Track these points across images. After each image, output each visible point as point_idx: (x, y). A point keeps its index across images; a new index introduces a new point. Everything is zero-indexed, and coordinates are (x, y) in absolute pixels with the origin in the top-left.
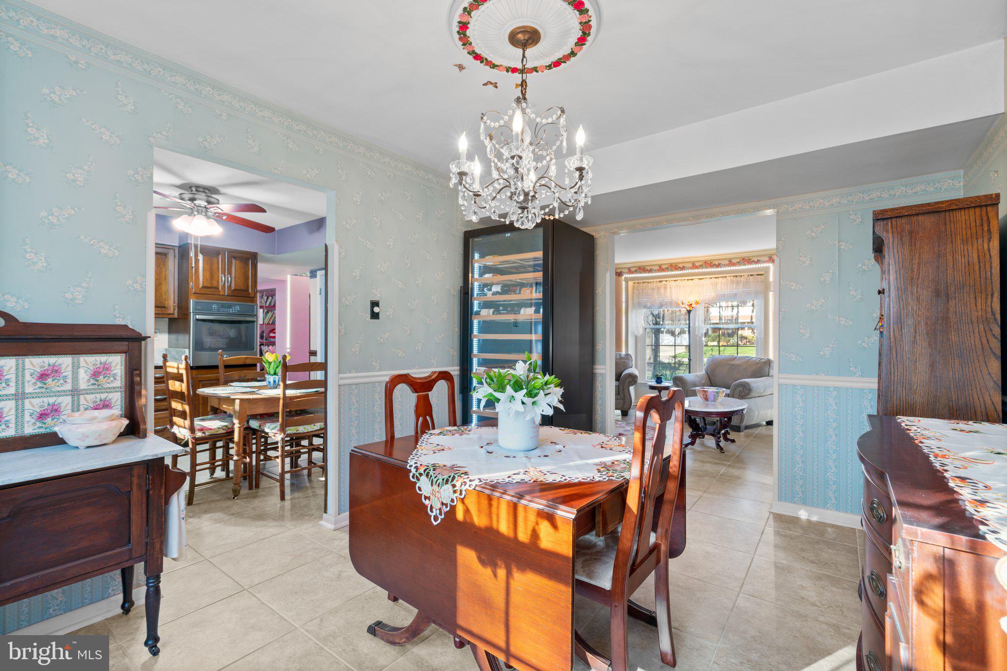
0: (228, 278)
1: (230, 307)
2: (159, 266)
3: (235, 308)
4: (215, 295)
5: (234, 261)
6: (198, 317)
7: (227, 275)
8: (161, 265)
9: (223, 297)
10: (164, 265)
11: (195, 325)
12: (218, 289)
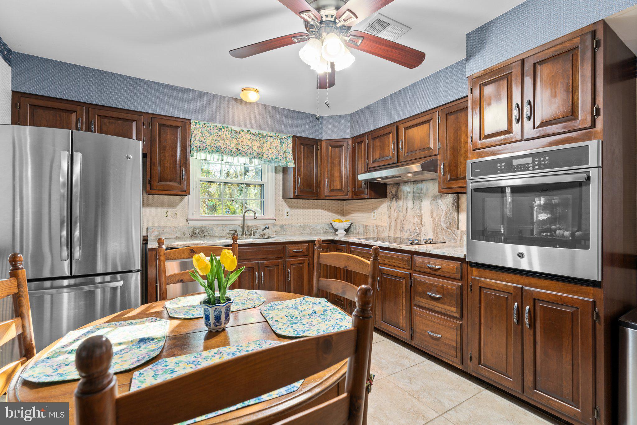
3: (540, 161)
4: (505, 144)
5: (539, 69)
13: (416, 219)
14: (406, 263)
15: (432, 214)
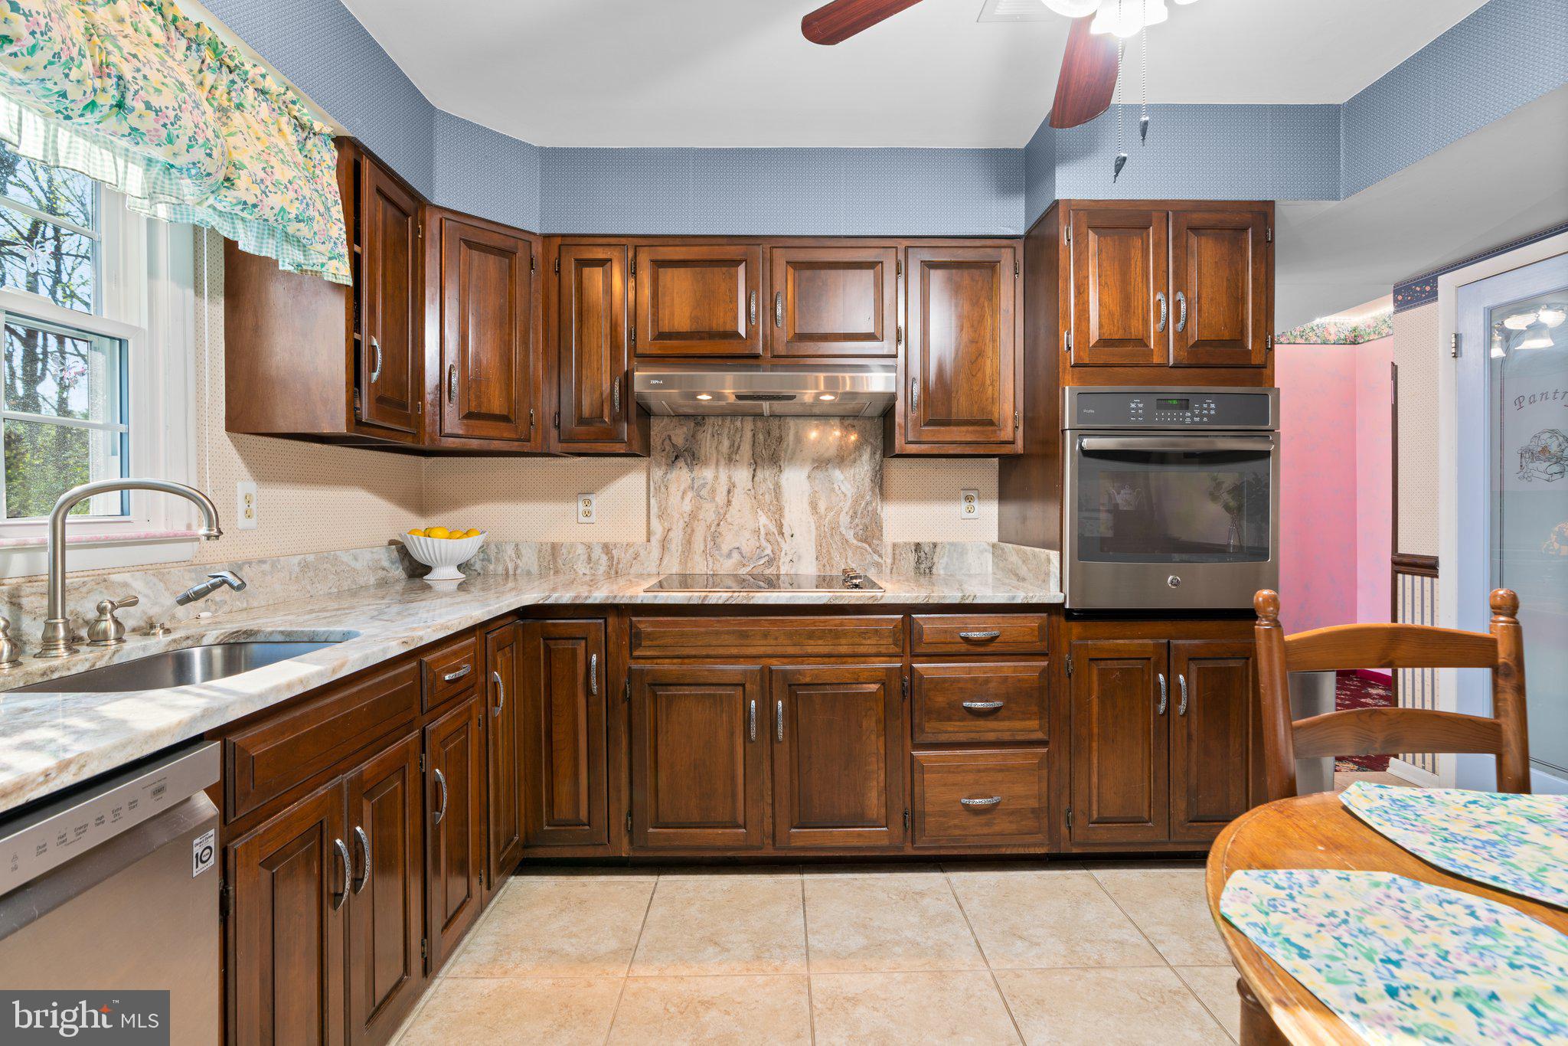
0: (1177, 304)
1: (1185, 404)
3: (1202, 409)
4: (1137, 366)
5: (1193, 241)
6: (1088, 443)
7: (1175, 293)
9: (1163, 372)
11: (1081, 474)
12: (1147, 346)
13: (763, 520)
14: (891, 640)
15: (814, 506)
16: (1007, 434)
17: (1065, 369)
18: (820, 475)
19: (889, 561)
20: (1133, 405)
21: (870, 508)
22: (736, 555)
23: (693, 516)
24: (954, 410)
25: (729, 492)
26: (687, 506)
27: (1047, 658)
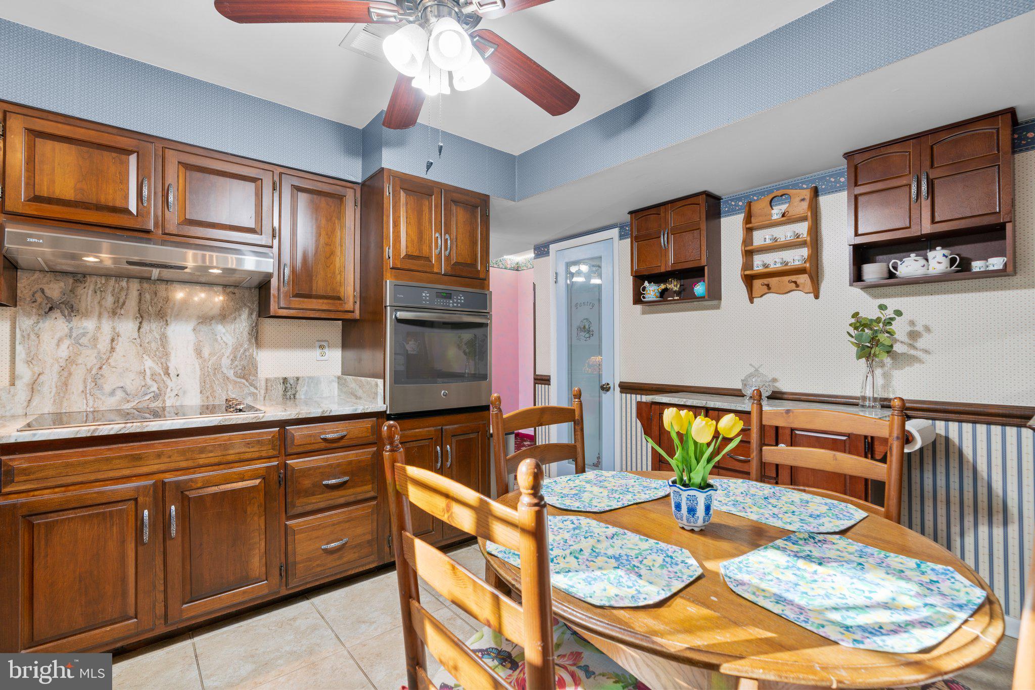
0: (446, 240)
1: (449, 296)
2: (331, 219)
3: (458, 299)
4: (426, 272)
5: (454, 208)
6: (401, 315)
7: (445, 235)
8: (334, 218)
9: (438, 277)
10: (339, 219)
11: (395, 332)
12: (431, 261)
13: (149, 363)
14: (270, 447)
15: (199, 352)
16: (349, 306)
17: (387, 269)
18: (204, 328)
19: (263, 392)
20: (424, 294)
21: (247, 354)
22: (120, 394)
23: (71, 361)
24: (314, 288)
25: (113, 340)
26: (64, 352)
27: (376, 445)
